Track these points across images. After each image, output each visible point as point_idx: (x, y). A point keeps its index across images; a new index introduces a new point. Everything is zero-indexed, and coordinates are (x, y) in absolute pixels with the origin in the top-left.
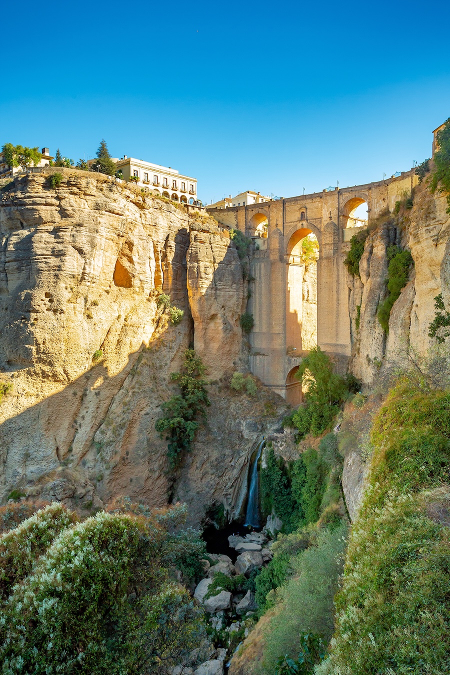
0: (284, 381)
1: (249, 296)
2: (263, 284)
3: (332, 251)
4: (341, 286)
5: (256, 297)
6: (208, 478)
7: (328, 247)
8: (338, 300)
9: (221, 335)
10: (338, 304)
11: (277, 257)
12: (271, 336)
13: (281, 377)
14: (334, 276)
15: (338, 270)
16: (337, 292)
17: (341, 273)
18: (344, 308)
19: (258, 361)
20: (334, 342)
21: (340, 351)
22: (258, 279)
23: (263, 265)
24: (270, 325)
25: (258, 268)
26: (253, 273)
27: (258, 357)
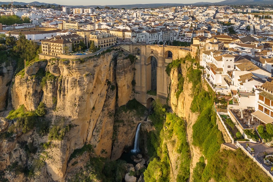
0: (146, 102)
1: (134, 74)
2: (139, 71)
3: (161, 65)
4: (164, 77)
5: (137, 75)
6: (124, 137)
7: (160, 64)
8: (163, 80)
9: (127, 90)
10: (163, 82)
11: (144, 63)
12: (141, 87)
13: (145, 100)
14: (162, 73)
15: (163, 72)
16: (163, 78)
17: (164, 73)
18: (165, 83)
19: (137, 96)
20: (162, 92)
21: (164, 95)
22: (137, 69)
23: (139, 65)
24: (141, 84)
25: (137, 66)
26: (135, 67)
27: (137, 94)
